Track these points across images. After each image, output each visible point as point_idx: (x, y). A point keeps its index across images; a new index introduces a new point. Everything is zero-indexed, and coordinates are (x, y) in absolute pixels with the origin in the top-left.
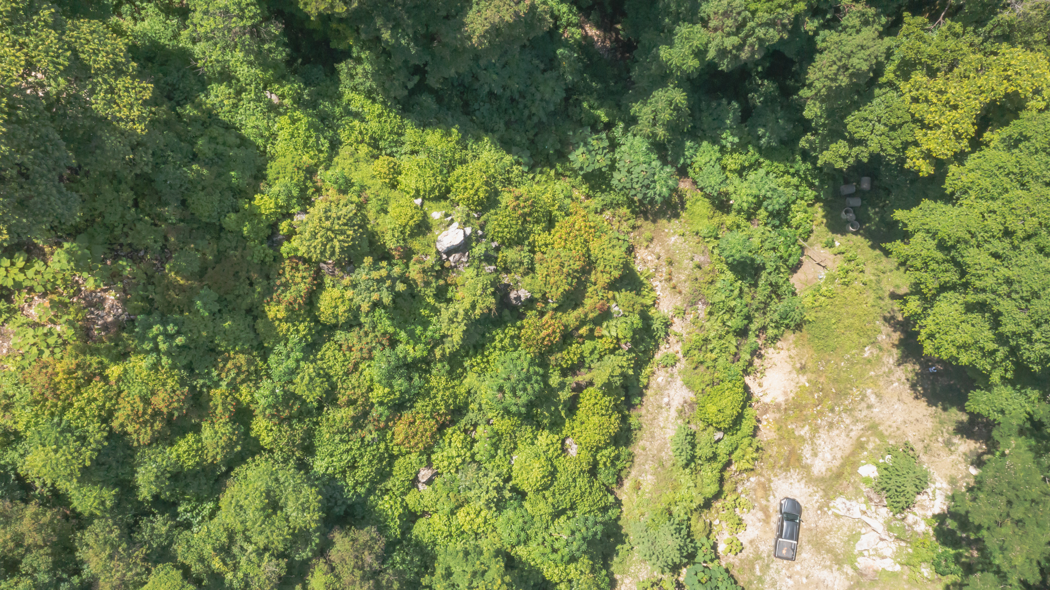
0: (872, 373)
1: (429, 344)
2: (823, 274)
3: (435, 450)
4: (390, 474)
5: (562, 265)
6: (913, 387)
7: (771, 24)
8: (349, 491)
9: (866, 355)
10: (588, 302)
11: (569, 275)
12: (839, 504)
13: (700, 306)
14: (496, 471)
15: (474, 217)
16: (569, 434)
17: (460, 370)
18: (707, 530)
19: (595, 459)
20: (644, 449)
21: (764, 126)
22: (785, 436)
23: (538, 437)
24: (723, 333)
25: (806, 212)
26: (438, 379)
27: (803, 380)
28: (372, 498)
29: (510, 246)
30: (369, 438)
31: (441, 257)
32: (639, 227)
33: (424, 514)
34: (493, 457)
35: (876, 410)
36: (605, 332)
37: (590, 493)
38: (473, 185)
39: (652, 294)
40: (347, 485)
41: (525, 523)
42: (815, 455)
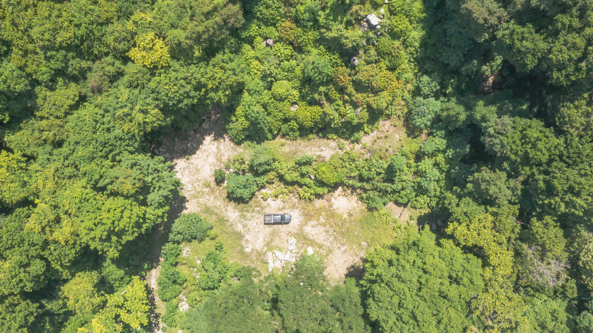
0: (355, 247)
1: (326, 25)
2: (397, 217)
3: (282, 43)
4: (267, 26)
5: (372, 76)
6: (352, 267)
7: (503, 146)
8: (257, 8)
9: (362, 243)
10: (359, 95)
11: (369, 80)
12: (293, 240)
13: (369, 154)
14: (278, 73)
15: (385, 29)
16: (300, 105)
17: (318, 45)
18: (270, 181)
19: (291, 119)
20: (300, 144)
21: (460, 169)
22: (318, 212)
23: (296, 91)
24: (359, 168)
25: (425, 203)
26: (312, 35)
27: (345, 216)
28: (256, 21)
29: (376, 50)
30: (281, 10)
31: (364, 18)
32: (400, 119)
33: (253, 48)
34: (284, 71)
35: (338, 251)
36: (347, 108)
37: (276, 120)
38: (399, 25)
39: (370, 132)
40: (259, 7)
41: (258, 91)
42: (313, 227)
